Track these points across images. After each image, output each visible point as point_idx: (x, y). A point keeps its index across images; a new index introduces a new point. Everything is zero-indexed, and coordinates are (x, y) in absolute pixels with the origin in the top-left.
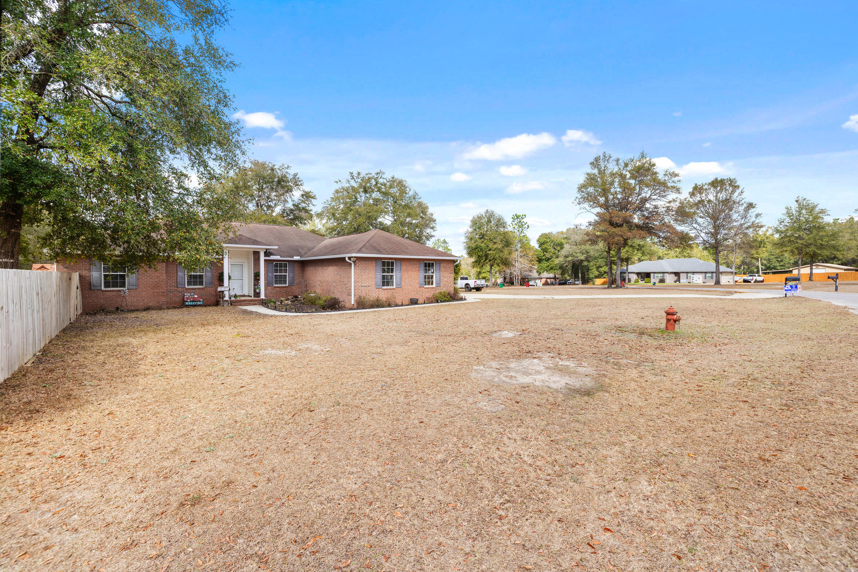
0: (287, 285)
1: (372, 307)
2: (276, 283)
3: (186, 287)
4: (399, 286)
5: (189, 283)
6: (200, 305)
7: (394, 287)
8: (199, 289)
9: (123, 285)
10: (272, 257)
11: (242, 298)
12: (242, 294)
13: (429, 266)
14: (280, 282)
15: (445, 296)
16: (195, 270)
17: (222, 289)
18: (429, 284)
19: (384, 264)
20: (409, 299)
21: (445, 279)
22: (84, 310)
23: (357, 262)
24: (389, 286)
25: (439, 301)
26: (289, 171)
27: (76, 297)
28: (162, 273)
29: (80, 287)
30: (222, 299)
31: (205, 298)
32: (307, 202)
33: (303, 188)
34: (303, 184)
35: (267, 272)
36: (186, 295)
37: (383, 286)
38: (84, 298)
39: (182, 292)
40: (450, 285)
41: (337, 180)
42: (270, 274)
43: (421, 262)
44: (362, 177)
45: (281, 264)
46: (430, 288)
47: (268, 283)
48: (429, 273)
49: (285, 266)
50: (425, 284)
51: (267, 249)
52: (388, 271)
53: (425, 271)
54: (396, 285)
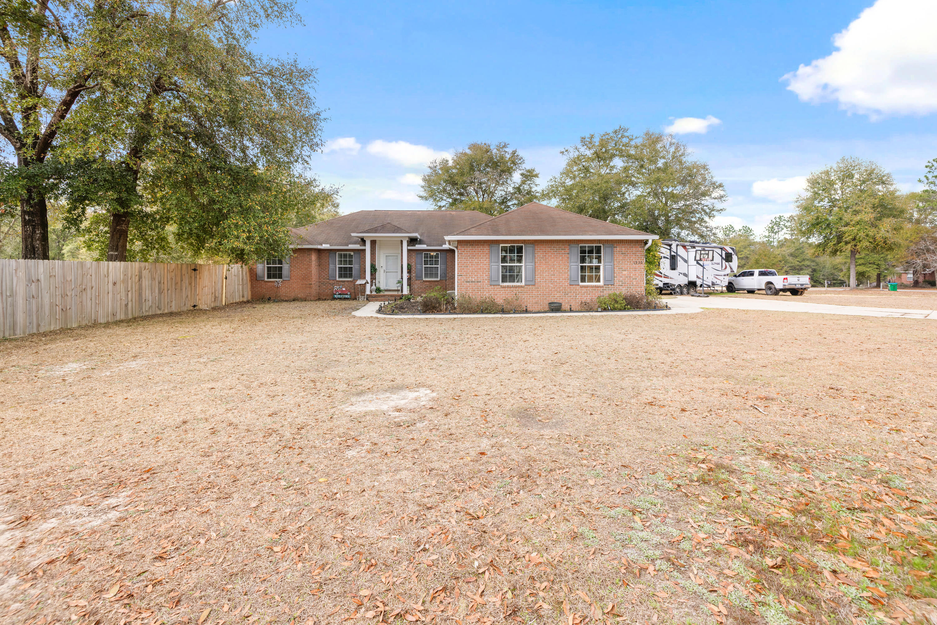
0: (438, 279)
1: (503, 311)
2: (426, 276)
3: (337, 279)
4: (532, 282)
5: (340, 276)
6: (347, 299)
7: (523, 283)
8: (348, 281)
9: (280, 276)
10: (418, 247)
11: (386, 293)
12: (386, 288)
13: (591, 252)
14: (431, 275)
15: (616, 302)
16: (345, 262)
17: (359, 282)
18: (590, 280)
19: (504, 249)
20: (547, 302)
21: (624, 273)
22: (252, 298)
23: (459, 247)
24: (514, 282)
25: (600, 310)
26: (507, 150)
27: (222, 286)
28: (310, 265)
29: (247, 278)
30: (362, 292)
31: (353, 291)
32: (529, 182)
33: (524, 166)
34: (523, 162)
35: (416, 264)
36: (336, 288)
37: (503, 281)
38: (252, 287)
39: (333, 285)
40: (635, 283)
41: (563, 150)
42: (419, 266)
43: (572, 245)
44: (597, 141)
45: (432, 254)
46: (592, 287)
47: (416, 276)
48: (591, 262)
49: (436, 257)
50: (583, 280)
51: (409, 237)
52: (512, 260)
53: (583, 260)
54: (526, 280)
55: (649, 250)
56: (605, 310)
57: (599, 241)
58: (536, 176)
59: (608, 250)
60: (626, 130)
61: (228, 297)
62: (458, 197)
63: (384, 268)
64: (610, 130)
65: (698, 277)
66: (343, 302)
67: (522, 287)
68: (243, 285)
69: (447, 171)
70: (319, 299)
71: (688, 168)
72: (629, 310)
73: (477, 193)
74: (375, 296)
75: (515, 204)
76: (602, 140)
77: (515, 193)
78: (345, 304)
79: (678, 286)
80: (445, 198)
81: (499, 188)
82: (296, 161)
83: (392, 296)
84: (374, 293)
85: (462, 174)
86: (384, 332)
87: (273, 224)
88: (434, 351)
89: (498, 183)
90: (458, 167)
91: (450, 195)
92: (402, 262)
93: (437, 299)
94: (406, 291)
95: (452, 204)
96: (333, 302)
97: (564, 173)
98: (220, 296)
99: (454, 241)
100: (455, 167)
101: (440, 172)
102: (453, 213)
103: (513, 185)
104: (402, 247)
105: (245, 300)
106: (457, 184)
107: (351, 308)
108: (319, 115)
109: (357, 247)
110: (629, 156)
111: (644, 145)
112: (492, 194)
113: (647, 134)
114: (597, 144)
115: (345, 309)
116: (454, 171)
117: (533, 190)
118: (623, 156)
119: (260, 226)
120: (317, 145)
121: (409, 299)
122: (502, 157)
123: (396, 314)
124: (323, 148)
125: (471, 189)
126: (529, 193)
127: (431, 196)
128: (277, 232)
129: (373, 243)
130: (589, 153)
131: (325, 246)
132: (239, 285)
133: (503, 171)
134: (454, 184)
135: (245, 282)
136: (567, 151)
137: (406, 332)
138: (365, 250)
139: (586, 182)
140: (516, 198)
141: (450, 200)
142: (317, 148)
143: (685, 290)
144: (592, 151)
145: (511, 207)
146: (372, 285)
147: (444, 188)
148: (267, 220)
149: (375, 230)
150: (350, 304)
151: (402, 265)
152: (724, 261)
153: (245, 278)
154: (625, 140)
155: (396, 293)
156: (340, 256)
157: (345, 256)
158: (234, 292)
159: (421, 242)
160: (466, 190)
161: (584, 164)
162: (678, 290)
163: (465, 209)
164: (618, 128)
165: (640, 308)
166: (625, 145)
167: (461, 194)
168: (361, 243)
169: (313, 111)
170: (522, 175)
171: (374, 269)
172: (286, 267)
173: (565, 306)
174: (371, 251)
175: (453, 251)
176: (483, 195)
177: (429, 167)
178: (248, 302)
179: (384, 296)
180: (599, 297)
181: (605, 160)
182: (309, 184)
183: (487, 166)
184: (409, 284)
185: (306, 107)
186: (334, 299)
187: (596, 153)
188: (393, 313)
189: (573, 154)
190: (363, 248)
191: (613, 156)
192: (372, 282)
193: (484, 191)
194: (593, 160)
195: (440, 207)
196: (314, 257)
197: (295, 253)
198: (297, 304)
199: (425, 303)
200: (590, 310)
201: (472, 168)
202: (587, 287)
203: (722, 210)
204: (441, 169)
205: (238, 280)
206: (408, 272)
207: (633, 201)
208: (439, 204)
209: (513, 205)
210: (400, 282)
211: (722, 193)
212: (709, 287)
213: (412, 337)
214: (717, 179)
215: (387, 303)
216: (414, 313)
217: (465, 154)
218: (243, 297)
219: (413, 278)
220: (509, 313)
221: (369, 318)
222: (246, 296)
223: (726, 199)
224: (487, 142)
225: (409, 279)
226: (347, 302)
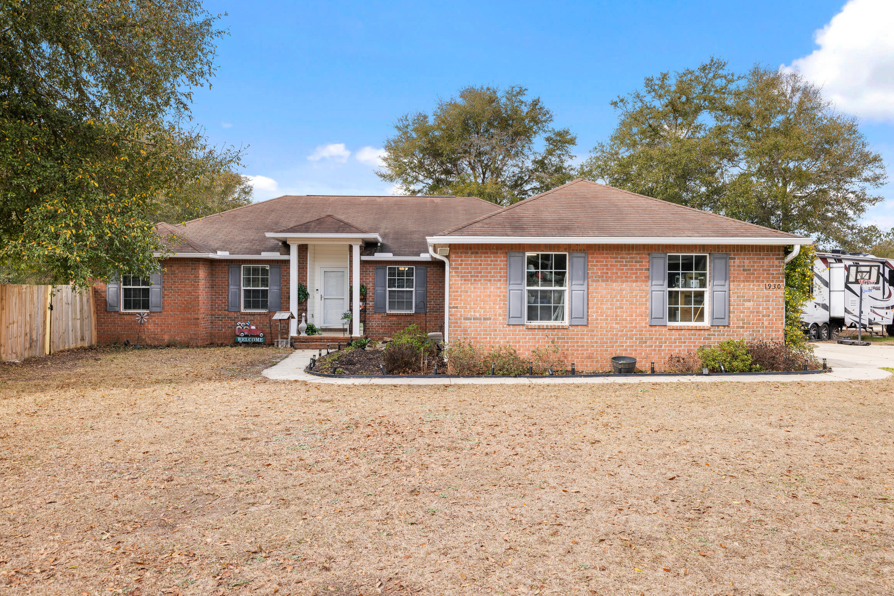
0: (413, 311)
1: (531, 373)
2: (391, 307)
3: (243, 310)
4: (582, 320)
5: (247, 306)
6: (258, 344)
7: (566, 322)
8: (260, 314)
9: (146, 305)
10: (379, 256)
11: (325, 335)
12: (324, 326)
13: (687, 266)
14: (400, 305)
15: (735, 357)
16: (255, 282)
17: (280, 316)
18: (686, 316)
19: (532, 261)
20: (609, 357)
21: (747, 304)
22: (98, 342)
23: (453, 257)
24: (550, 319)
25: (706, 371)
26: (523, 98)
27: (45, 322)
28: (196, 287)
29: (90, 308)
30: (282, 334)
31: (268, 330)
32: (558, 152)
33: (551, 126)
34: (550, 119)
35: (374, 285)
36: (240, 325)
37: (530, 318)
38: (99, 323)
39: (235, 320)
40: (766, 323)
41: (616, 99)
42: (379, 290)
43: (655, 255)
44: (672, 83)
45: (402, 268)
46: (690, 329)
47: (375, 307)
48: (685, 285)
49: (410, 273)
50: (672, 315)
51: (363, 240)
52: (546, 281)
53: (672, 281)
54: (571, 317)
55: (793, 265)
56: (714, 371)
57: (703, 247)
58: (572, 142)
59: (720, 263)
60: (721, 65)
61: (56, 340)
62: (443, 177)
63: (321, 292)
64: (695, 67)
65: (846, 310)
66: (251, 350)
67: (563, 328)
68: (82, 319)
69: (426, 134)
70: (212, 345)
71: (823, 129)
72: (757, 372)
73: (473, 169)
74: (305, 340)
75: (536, 188)
76: (681, 82)
77: (536, 170)
78: (254, 353)
79: (813, 326)
80: (421, 178)
81: (510, 162)
82: (167, 103)
83: (333, 340)
84: (303, 335)
85: (451, 139)
86: (315, 416)
87: (122, 213)
88: (415, 470)
89: (508, 154)
90: (443, 126)
91: (430, 174)
92: (351, 281)
93: (412, 348)
94: (357, 332)
95: (433, 188)
96: (234, 349)
97: (616, 138)
98: (40, 338)
99: (443, 246)
100: (439, 128)
101: (414, 135)
102: (437, 200)
103: (532, 158)
104: (351, 256)
105: (86, 345)
106: (441, 155)
107: (263, 362)
108: (209, 25)
109: (276, 256)
110: (726, 109)
111: (750, 92)
112: (498, 172)
113: (755, 72)
114: (673, 88)
115: (252, 364)
116: (436, 133)
117: (566, 165)
118: (716, 109)
119: (98, 217)
120: (202, 74)
121: (363, 346)
122: (516, 111)
123: (340, 376)
124: (212, 79)
125: (464, 164)
126: (559, 169)
127: (399, 175)
128: (128, 227)
129: (303, 249)
130: (659, 104)
131: (221, 255)
132: (74, 319)
133: (517, 134)
134: (436, 154)
135: (86, 315)
136: (622, 101)
137: (356, 416)
138: (288, 262)
139: (655, 152)
140: (539, 179)
141: (430, 182)
142: (202, 81)
143: (824, 333)
144: (664, 101)
145: (530, 193)
146: (299, 321)
147: (420, 162)
148: (111, 207)
149: (305, 228)
150: (262, 354)
151: (351, 287)
152: (887, 285)
153: (86, 308)
154: (719, 83)
155: (340, 335)
156: (248, 271)
157: (256, 271)
158: (66, 331)
159: (383, 249)
160: (455, 165)
161: (651, 122)
162: (813, 332)
163: (456, 194)
164: (708, 62)
165: (777, 369)
166: (722, 91)
167: (448, 172)
168: (283, 249)
169: (199, 19)
170: (548, 139)
171: (303, 295)
172: (155, 289)
173: (642, 364)
174: (299, 262)
175: (441, 265)
176: (484, 174)
177: (397, 127)
178: (91, 348)
179: (321, 339)
180: (702, 349)
181: (685, 115)
182: (189, 143)
183: (490, 124)
184: (363, 320)
185: (187, 11)
186: (236, 344)
187: (672, 104)
188: (334, 374)
189: (633, 106)
190: (285, 257)
191: (698, 110)
192: (300, 315)
193: (486, 167)
194: (665, 116)
195: (414, 192)
196: (202, 273)
197: (163, 267)
198: (173, 352)
199: (391, 355)
200: (687, 371)
201: (466, 129)
202: (681, 329)
203: (876, 199)
204: (416, 130)
205: (74, 311)
206: (361, 300)
207: (734, 183)
208: (412, 187)
209: (534, 189)
210: (348, 316)
211: (878, 171)
212: (864, 327)
213: (369, 430)
214: (872, 149)
215: (324, 352)
216: (370, 376)
217: (455, 106)
218: (82, 339)
219: (370, 310)
220: (541, 375)
221: (291, 382)
222: (87, 339)
223: (886, 181)
224: (491, 86)
225: (363, 311)
226: (258, 350)
